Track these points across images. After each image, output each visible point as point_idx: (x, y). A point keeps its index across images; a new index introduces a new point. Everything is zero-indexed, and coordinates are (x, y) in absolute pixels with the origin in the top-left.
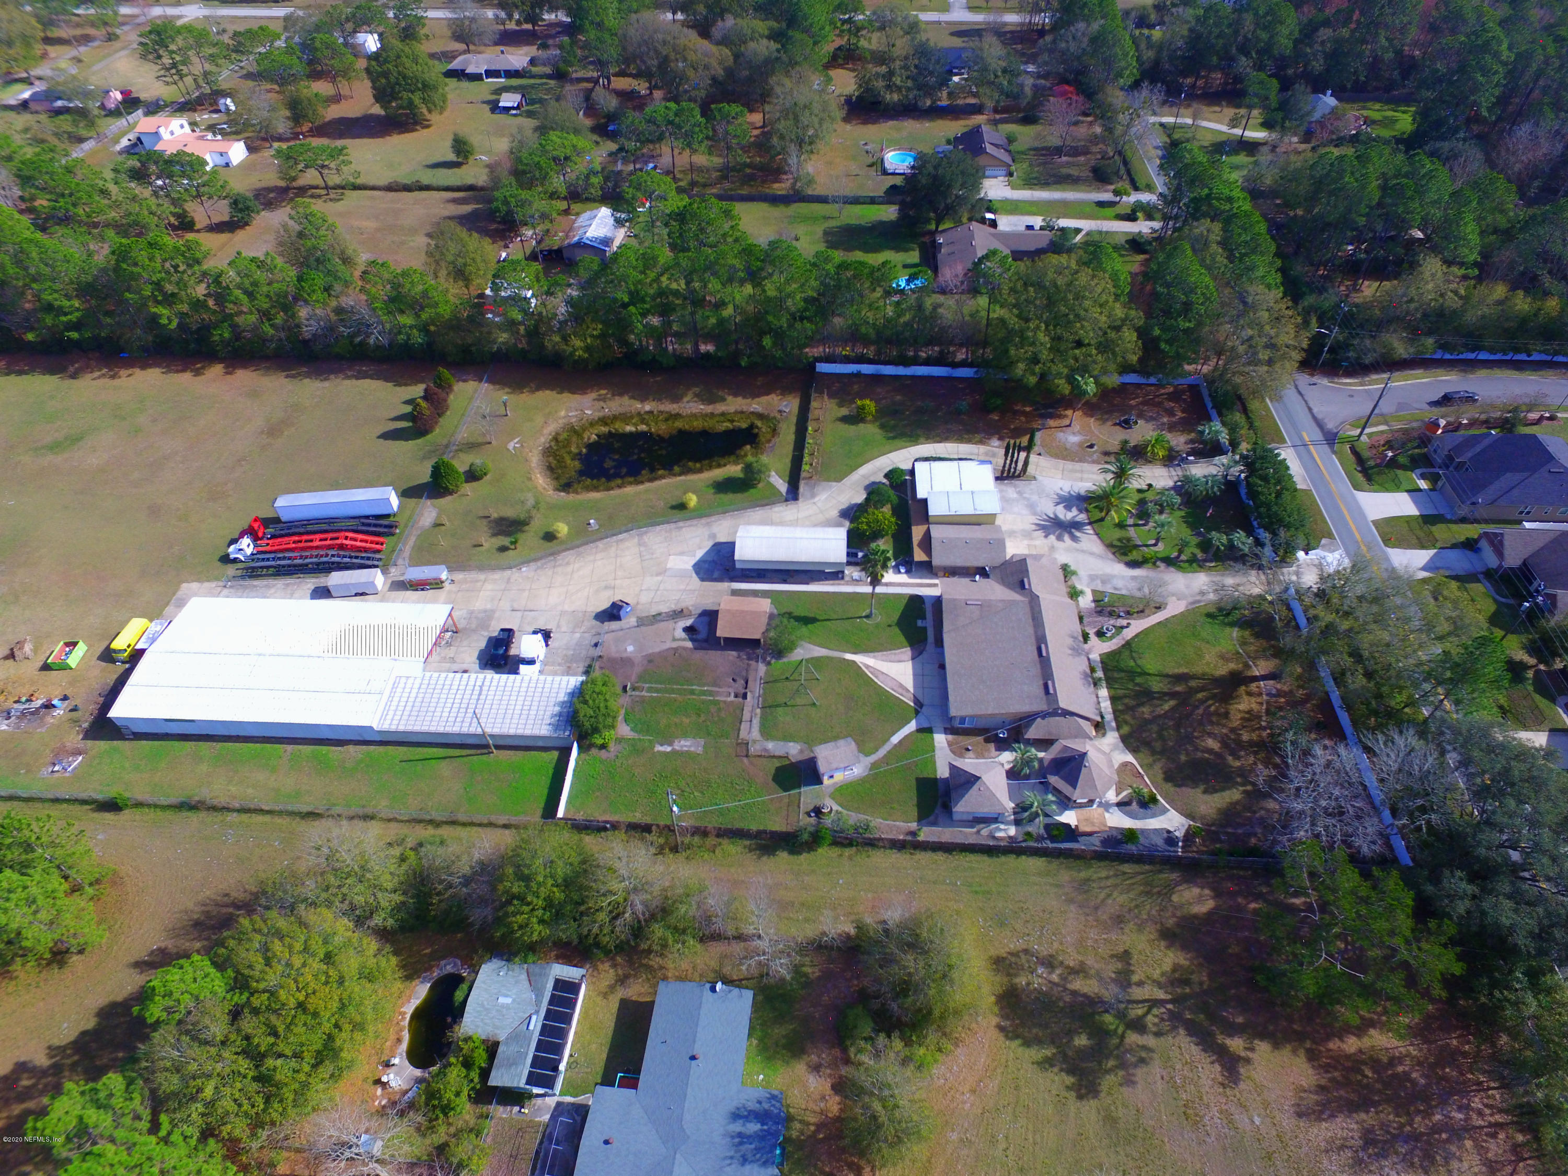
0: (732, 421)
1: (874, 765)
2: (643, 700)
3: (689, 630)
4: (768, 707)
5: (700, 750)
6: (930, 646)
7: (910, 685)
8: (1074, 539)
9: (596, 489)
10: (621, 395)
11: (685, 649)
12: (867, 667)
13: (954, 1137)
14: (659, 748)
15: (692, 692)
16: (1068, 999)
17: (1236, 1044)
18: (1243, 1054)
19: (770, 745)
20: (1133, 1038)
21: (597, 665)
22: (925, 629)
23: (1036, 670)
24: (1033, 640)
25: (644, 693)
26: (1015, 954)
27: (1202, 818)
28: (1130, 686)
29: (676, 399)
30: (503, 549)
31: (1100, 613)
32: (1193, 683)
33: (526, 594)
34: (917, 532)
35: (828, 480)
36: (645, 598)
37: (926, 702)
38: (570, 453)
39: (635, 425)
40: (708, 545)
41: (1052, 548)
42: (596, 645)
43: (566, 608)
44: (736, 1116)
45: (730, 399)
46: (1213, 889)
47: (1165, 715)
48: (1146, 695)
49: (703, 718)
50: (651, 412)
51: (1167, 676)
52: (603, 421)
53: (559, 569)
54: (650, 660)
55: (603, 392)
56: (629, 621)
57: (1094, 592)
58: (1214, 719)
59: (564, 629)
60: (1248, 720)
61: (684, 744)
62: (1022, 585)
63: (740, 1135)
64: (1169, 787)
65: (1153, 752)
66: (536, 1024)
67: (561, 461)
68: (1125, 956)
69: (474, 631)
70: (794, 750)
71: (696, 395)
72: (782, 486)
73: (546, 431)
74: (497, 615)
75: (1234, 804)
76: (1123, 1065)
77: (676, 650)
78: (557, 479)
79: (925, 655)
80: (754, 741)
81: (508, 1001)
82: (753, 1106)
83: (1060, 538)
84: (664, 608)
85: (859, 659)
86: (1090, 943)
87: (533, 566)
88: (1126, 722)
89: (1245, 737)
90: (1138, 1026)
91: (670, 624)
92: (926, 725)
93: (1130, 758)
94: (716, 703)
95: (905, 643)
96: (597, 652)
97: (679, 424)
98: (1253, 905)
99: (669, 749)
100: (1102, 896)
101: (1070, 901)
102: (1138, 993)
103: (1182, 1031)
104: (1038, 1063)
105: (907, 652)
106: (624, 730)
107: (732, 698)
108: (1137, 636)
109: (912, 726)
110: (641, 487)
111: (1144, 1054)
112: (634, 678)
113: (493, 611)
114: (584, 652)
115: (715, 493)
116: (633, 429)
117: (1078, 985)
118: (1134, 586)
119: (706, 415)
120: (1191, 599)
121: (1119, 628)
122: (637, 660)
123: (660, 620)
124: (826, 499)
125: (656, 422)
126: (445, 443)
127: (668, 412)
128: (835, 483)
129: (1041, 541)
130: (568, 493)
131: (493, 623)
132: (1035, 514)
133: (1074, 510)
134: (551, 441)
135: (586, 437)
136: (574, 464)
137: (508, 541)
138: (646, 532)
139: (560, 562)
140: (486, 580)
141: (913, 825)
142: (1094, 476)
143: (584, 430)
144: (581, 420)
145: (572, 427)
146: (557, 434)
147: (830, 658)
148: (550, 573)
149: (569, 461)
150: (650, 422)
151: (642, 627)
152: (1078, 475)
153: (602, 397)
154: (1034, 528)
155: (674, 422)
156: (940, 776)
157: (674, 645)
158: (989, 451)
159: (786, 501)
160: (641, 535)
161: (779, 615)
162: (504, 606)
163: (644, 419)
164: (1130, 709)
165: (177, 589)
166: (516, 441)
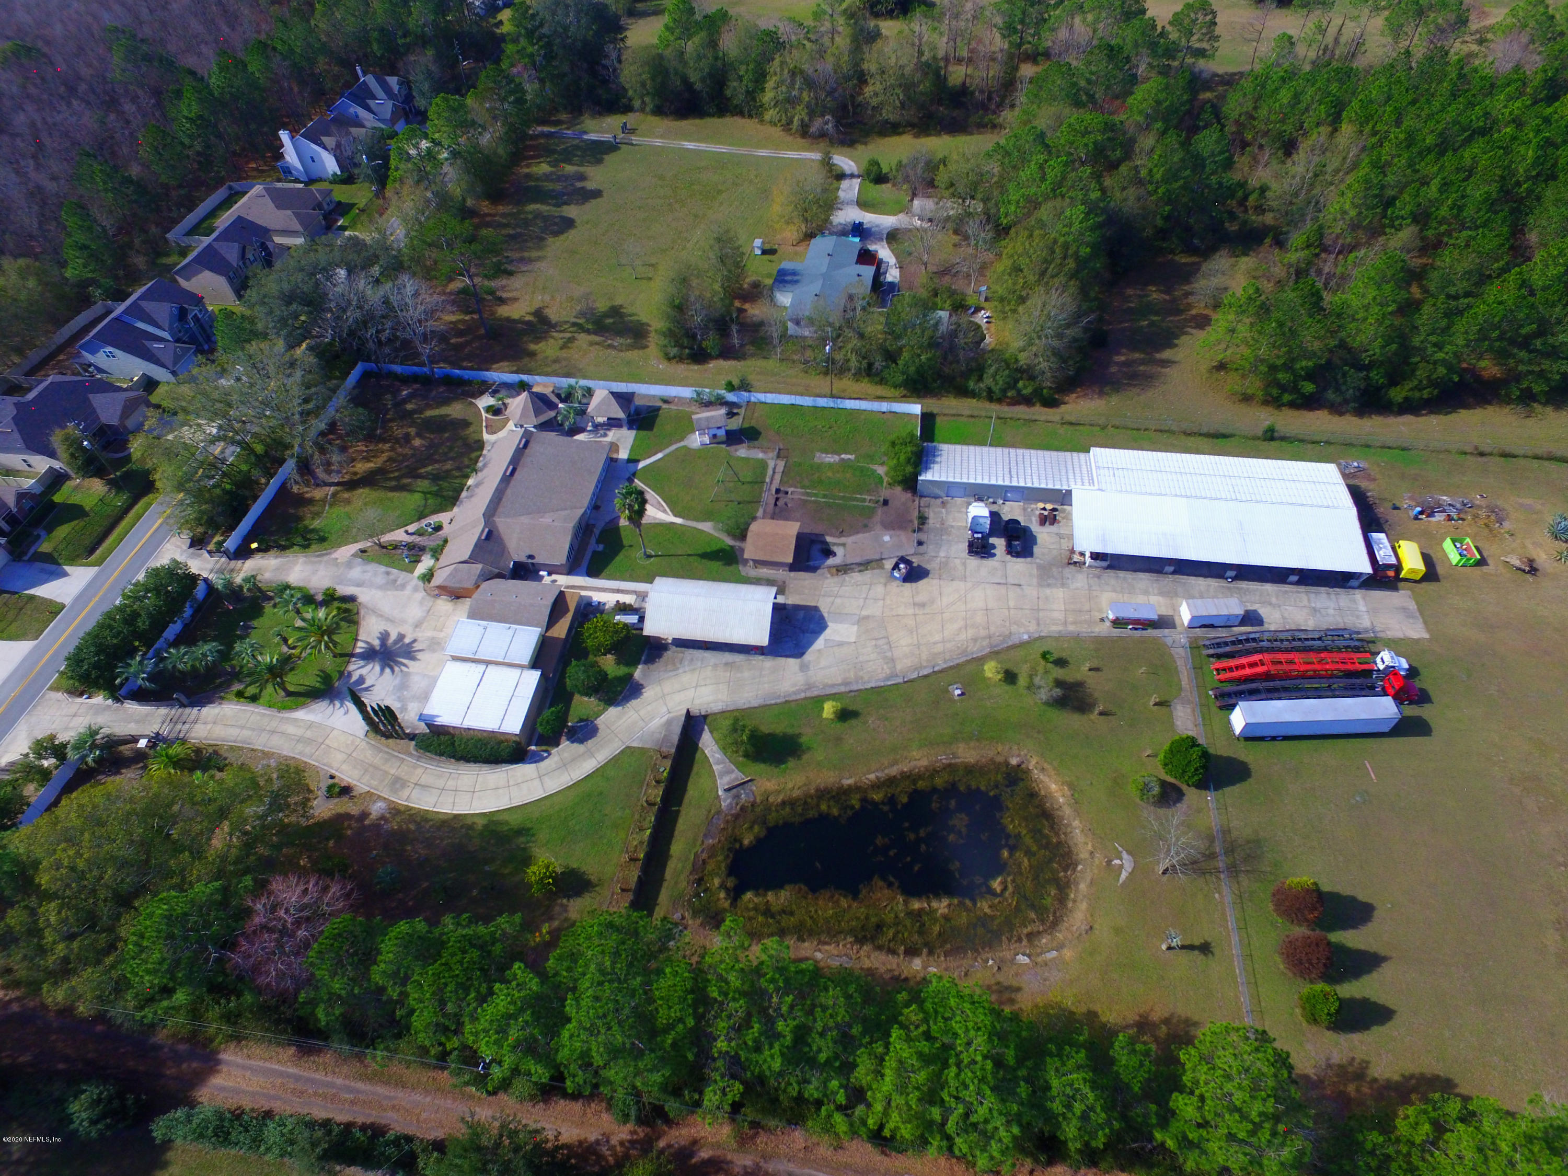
1: (682, 439)
2: (869, 492)
3: (828, 552)
4: (759, 481)
5: (817, 454)
6: (599, 525)
8: (384, 636)
9: (970, 770)
11: (833, 536)
12: (664, 511)
14: (852, 457)
15: (825, 496)
16: (607, 334)
19: (761, 456)
20: (581, 321)
21: (915, 522)
22: (598, 542)
23: (526, 460)
24: (513, 483)
25: (867, 497)
27: (463, 403)
28: (446, 485)
30: (1061, 662)
31: (424, 549)
32: (394, 483)
33: (1012, 604)
35: (642, 750)
36: (879, 590)
37: (623, 481)
38: (1029, 853)
40: (810, 655)
41: (418, 625)
42: (920, 543)
43: (962, 585)
47: (437, 462)
48: (438, 477)
49: (816, 475)
51: (409, 491)
53: (983, 633)
54: (866, 528)
57: (412, 571)
58: (400, 458)
59: (957, 562)
60: (374, 456)
61: (830, 459)
62: (490, 534)
64: (472, 421)
65: (467, 439)
67: (1036, 833)
68: (564, 347)
69: (1051, 565)
70: (742, 451)
72: (707, 742)
73: (1084, 906)
74: (1035, 581)
75: (437, 407)
76: (592, 313)
77: (842, 534)
78: (1032, 795)
79: (608, 519)
80: (772, 459)
82: (789, 287)
83: (401, 637)
84: (856, 577)
85: (670, 518)
86: (580, 354)
87: (1015, 640)
88: (471, 461)
89: (388, 446)
91: (849, 560)
92: (631, 465)
93: (486, 436)
94: (805, 487)
96: (917, 536)
99: (843, 456)
103: (553, 322)
106: (881, 470)
107: (790, 490)
109: (641, 465)
110: (903, 766)
111: (579, 316)
112: (880, 511)
113: (1040, 585)
114: (932, 536)
115: (799, 735)
116: (935, 904)
117: (597, 339)
118: (367, 576)
119: (811, 933)
120: (326, 558)
121: (419, 533)
122: (878, 527)
123: (860, 564)
124: (653, 718)
125: (897, 922)
126: (1243, 878)
127: (879, 948)
128: (635, 744)
129: (424, 635)
130: (1007, 764)
131: (1035, 571)
132: (406, 675)
133: (355, 677)
134: (1068, 884)
135: (1011, 888)
136: (1012, 824)
137: (1058, 673)
138: (888, 679)
139: (986, 643)
140: (1065, 623)
141: (665, 406)
142: (291, 729)
143: (1017, 909)
144: (1030, 936)
145: (1043, 921)
146: (1062, 899)
147: (697, 519)
148: (992, 629)
149: (1024, 832)
150: (908, 923)
151: (877, 557)
152: (309, 734)
153: (1006, 995)
154: (419, 655)
155: (867, 918)
156: (632, 433)
157: (843, 540)
158: (394, 791)
159: (705, 717)
160: (894, 675)
161: (737, 563)
162: (1031, 592)
163: (921, 933)
164: (459, 469)
165: (1428, 630)
166: (1124, 875)
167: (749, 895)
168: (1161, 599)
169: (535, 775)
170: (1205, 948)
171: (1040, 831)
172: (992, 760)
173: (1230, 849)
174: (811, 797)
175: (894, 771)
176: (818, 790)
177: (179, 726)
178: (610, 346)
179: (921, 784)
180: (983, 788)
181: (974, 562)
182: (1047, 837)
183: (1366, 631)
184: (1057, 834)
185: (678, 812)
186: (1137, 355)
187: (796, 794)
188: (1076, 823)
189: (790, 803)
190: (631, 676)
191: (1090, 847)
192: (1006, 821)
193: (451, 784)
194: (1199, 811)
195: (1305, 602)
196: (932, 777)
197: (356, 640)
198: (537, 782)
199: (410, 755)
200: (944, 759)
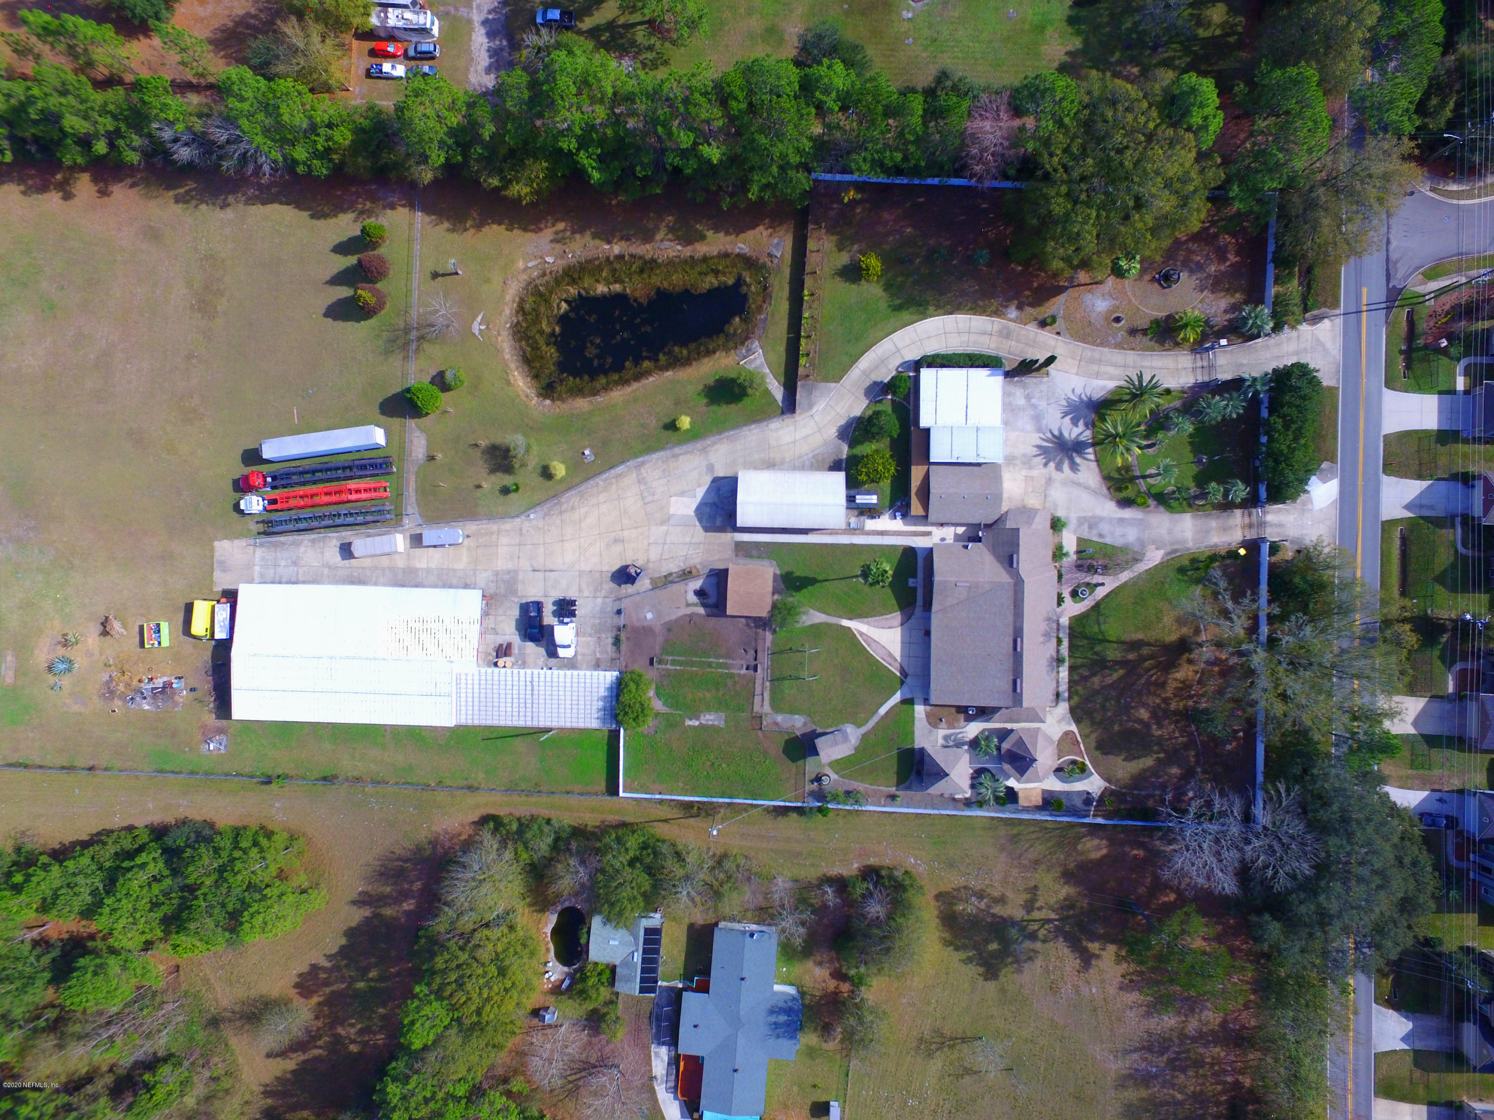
0: (716, 272)
1: (864, 736)
2: (668, 674)
3: (700, 593)
4: (776, 680)
5: (722, 724)
6: (918, 611)
7: (897, 655)
8: (1074, 467)
9: (579, 392)
10: (581, 230)
11: (699, 615)
12: (862, 634)
13: (904, 1001)
14: (689, 723)
15: (710, 665)
16: (989, 920)
17: (1094, 947)
18: (1097, 952)
19: (779, 718)
20: (1028, 944)
21: (623, 637)
22: (914, 589)
23: (1008, 664)
24: (1010, 630)
25: (669, 667)
26: (958, 890)
27: (1118, 780)
28: (1089, 655)
29: (647, 237)
30: (505, 491)
31: (1079, 567)
32: (1145, 651)
33: (541, 549)
34: (917, 473)
35: (826, 380)
36: (654, 555)
37: (910, 671)
38: (542, 332)
39: (608, 283)
40: (707, 480)
41: (1049, 481)
42: (619, 612)
43: (583, 567)
44: (772, 1012)
45: (710, 234)
46: (1109, 839)
47: (1111, 686)
48: (1101, 665)
49: (720, 693)
50: (620, 257)
51: (1123, 643)
52: (571, 274)
53: (566, 516)
54: (669, 627)
55: (561, 226)
56: (643, 583)
57: (1080, 541)
58: (1152, 689)
59: (586, 593)
60: (1181, 689)
61: (709, 718)
62: (1011, 562)
63: (775, 1023)
64: (1097, 753)
65: (1093, 723)
66: (638, 957)
67: (535, 348)
68: (1034, 890)
69: (505, 596)
70: (798, 723)
71: (671, 230)
72: (777, 392)
73: (508, 298)
74: (520, 577)
75: (1145, 771)
76: (1017, 961)
77: (691, 617)
78: (536, 377)
79: (913, 620)
80: (766, 714)
81: (617, 943)
82: (781, 1004)
83: (1059, 468)
84: (674, 567)
85: (855, 625)
86: (1011, 879)
87: (540, 511)
88: (1077, 693)
89: (1173, 706)
90: (1033, 937)
91: (682, 586)
92: (909, 696)
93: (1073, 728)
94: (732, 676)
95: (897, 607)
96: (622, 621)
97: (656, 280)
98: (1135, 852)
99: (697, 723)
100: (1027, 845)
101: (1002, 849)
102: (1036, 915)
103: (1061, 939)
104: (963, 961)
105: (896, 617)
106: (658, 705)
107: (744, 671)
108: (1107, 596)
109: (897, 697)
110: (628, 390)
111: (1032, 954)
112: (657, 649)
113: (516, 572)
114: (609, 621)
115: (708, 405)
116: (606, 290)
117: (997, 910)
118: (1118, 531)
119: (685, 262)
120: (1169, 549)
121: (1093, 587)
122: (658, 629)
123: (672, 582)
124: (824, 409)
125: (630, 276)
126: (402, 325)
127: (641, 257)
128: (833, 385)
129: (1040, 472)
130: (553, 400)
131: (520, 587)
132: (1039, 430)
133: (1081, 423)
134: (517, 312)
135: (555, 305)
136: (551, 353)
137: (508, 480)
138: (643, 463)
139: (565, 506)
140: (499, 532)
141: (893, 790)
142: (1111, 370)
143: (551, 292)
144: (544, 275)
145: (536, 286)
146: (522, 300)
147: (829, 625)
148: (558, 522)
149: (544, 348)
150: (623, 276)
151: (657, 591)
152: (1095, 367)
153: (560, 235)
154: (1035, 451)
155: (650, 276)
156: (917, 746)
157: (689, 611)
158: (1004, 327)
159: (783, 413)
160: (638, 467)
161: (782, 576)
162: (525, 564)
163: (615, 270)
164: (1084, 679)
165: (212, 550)
166: (479, 318)
167: (731, 282)
168: (418, 566)
169: (903, 352)
170: (435, 275)
171: (533, 349)
172: (563, 401)
173: (406, 346)
174: (695, 360)
175: (635, 385)
176: (690, 364)
177: (1205, 364)
178: (980, 895)
179: (616, 377)
180: (571, 378)
181: (571, 594)
182: (528, 345)
183: (261, 545)
184: (521, 348)
185: (788, 333)
186: (388, 912)
187: (706, 360)
188: (507, 356)
189: (709, 353)
190: (851, 446)
191: (500, 339)
192: (556, 355)
193: (965, 338)
194: (422, 370)
195: (301, 571)
196: (608, 383)
197: (1097, 461)
198: (900, 345)
199: (1006, 359)
200: (599, 399)
